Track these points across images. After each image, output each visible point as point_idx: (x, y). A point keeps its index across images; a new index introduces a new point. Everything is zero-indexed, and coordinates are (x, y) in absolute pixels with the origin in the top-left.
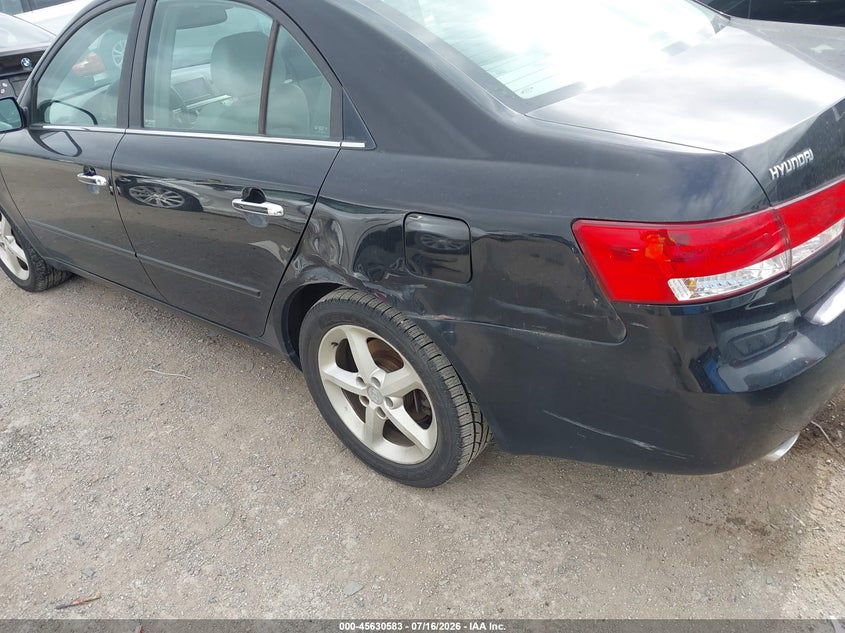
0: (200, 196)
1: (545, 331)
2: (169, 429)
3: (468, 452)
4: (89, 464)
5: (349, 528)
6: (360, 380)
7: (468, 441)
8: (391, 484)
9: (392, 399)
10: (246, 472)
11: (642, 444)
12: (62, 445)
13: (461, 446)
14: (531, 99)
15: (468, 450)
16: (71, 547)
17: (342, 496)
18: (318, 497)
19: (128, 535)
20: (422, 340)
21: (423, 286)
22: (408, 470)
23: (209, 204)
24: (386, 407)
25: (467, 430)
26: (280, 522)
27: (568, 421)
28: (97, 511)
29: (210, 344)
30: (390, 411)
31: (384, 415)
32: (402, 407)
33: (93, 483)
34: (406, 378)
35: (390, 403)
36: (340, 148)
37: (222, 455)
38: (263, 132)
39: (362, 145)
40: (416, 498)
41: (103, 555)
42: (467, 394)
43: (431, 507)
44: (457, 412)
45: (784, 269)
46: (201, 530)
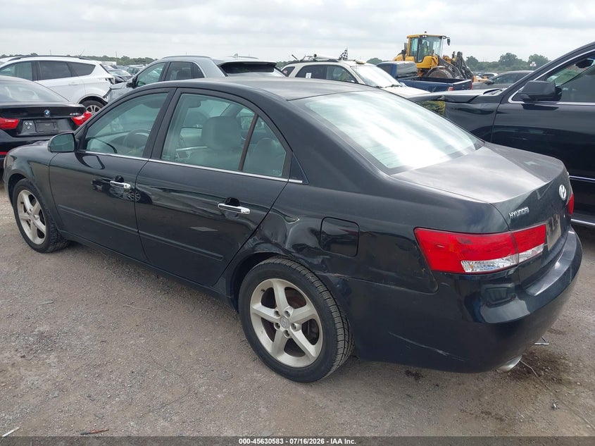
0: (153, 195)
1: (394, 285)
2: (142, 340)
3: (340, 359)
4: (93, 356)
5: (262, 402)
6: (277, 313)
7: (340, 351)
8: (286, 381)
9: (296, 324)
10: (195, 367)
11: (441, 352)
12: (73, 343)
13: (336, 354)
14: (393, 169)
15: (339, 357)
16: (86, 401)
17: (256, 385)
18: (241, 384)
19: (123, 397)
20: (321, 289)
21: (328, 257)
22: (299, 371)
23: (158, 200)
24: (291, 330)
25: (341, 344)
26: (219, 396)
27: (402, 338)
28: (100, 382)
29: (165, 294)
30: (294, 333)
31: (288, 335)
32: (301, 331)
33: (96, 367)
34: (308, 311)
35: (294, 328)
36: (288, 182)
37: (179, 357)
38: (241, 170)
39: (301, 182)
40: (301, 390)
41: (108, 407)
42: (343, 323)
43: (310, 395)
44: (337, 332)
45: (515, 263)
46: (170, 397)
